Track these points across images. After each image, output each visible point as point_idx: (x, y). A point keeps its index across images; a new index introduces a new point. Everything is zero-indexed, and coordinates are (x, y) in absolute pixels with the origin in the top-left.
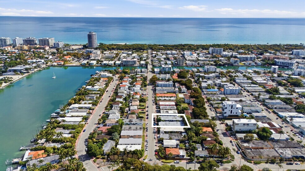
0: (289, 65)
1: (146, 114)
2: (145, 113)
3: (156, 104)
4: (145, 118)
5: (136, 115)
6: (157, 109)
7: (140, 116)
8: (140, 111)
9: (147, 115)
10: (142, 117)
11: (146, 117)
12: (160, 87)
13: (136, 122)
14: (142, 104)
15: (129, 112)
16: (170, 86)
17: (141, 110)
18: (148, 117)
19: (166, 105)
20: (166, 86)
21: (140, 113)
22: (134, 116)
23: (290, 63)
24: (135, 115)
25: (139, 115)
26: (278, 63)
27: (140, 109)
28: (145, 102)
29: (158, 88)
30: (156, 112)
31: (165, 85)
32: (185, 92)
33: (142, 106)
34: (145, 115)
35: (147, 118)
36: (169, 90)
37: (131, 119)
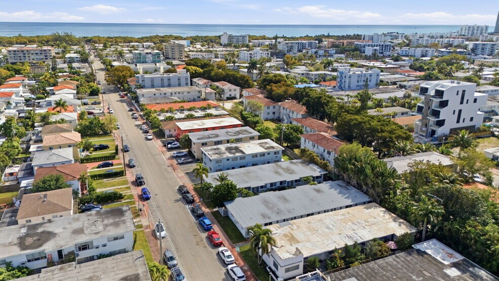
0: (384, 49)
1: (130, 176)
2: (120, 174)
3: (160, 134)
4: (131, 197)
5: (75, 193)
6: (170, 149)
7: (99, 191)
8: (92, 169)
9: (138, 182)
10: (114, 197)
11: (136, 191)
12: (148, 88)
13: (82, 239)
14: (96, 141)
15: (24, 183)
16: (183, 82)
17: (97, 164)
18: (144, 192)
19: (207, 129)
20: (169, 86)
21: (94, 177)
22: (63, 197)
23: (386, 46)
24: (70, 190)
25: (92, 190)
26: (364, 47)
27: (88, 160)
28: (106, 133)
29: (144, 91)
30: (175, 162)
31: (166, 83)
32: (235, 98)
33: (96, 149)
34: (126, 182)
35: (145, 197)
36: (185, 94)
37: (35, 220)
